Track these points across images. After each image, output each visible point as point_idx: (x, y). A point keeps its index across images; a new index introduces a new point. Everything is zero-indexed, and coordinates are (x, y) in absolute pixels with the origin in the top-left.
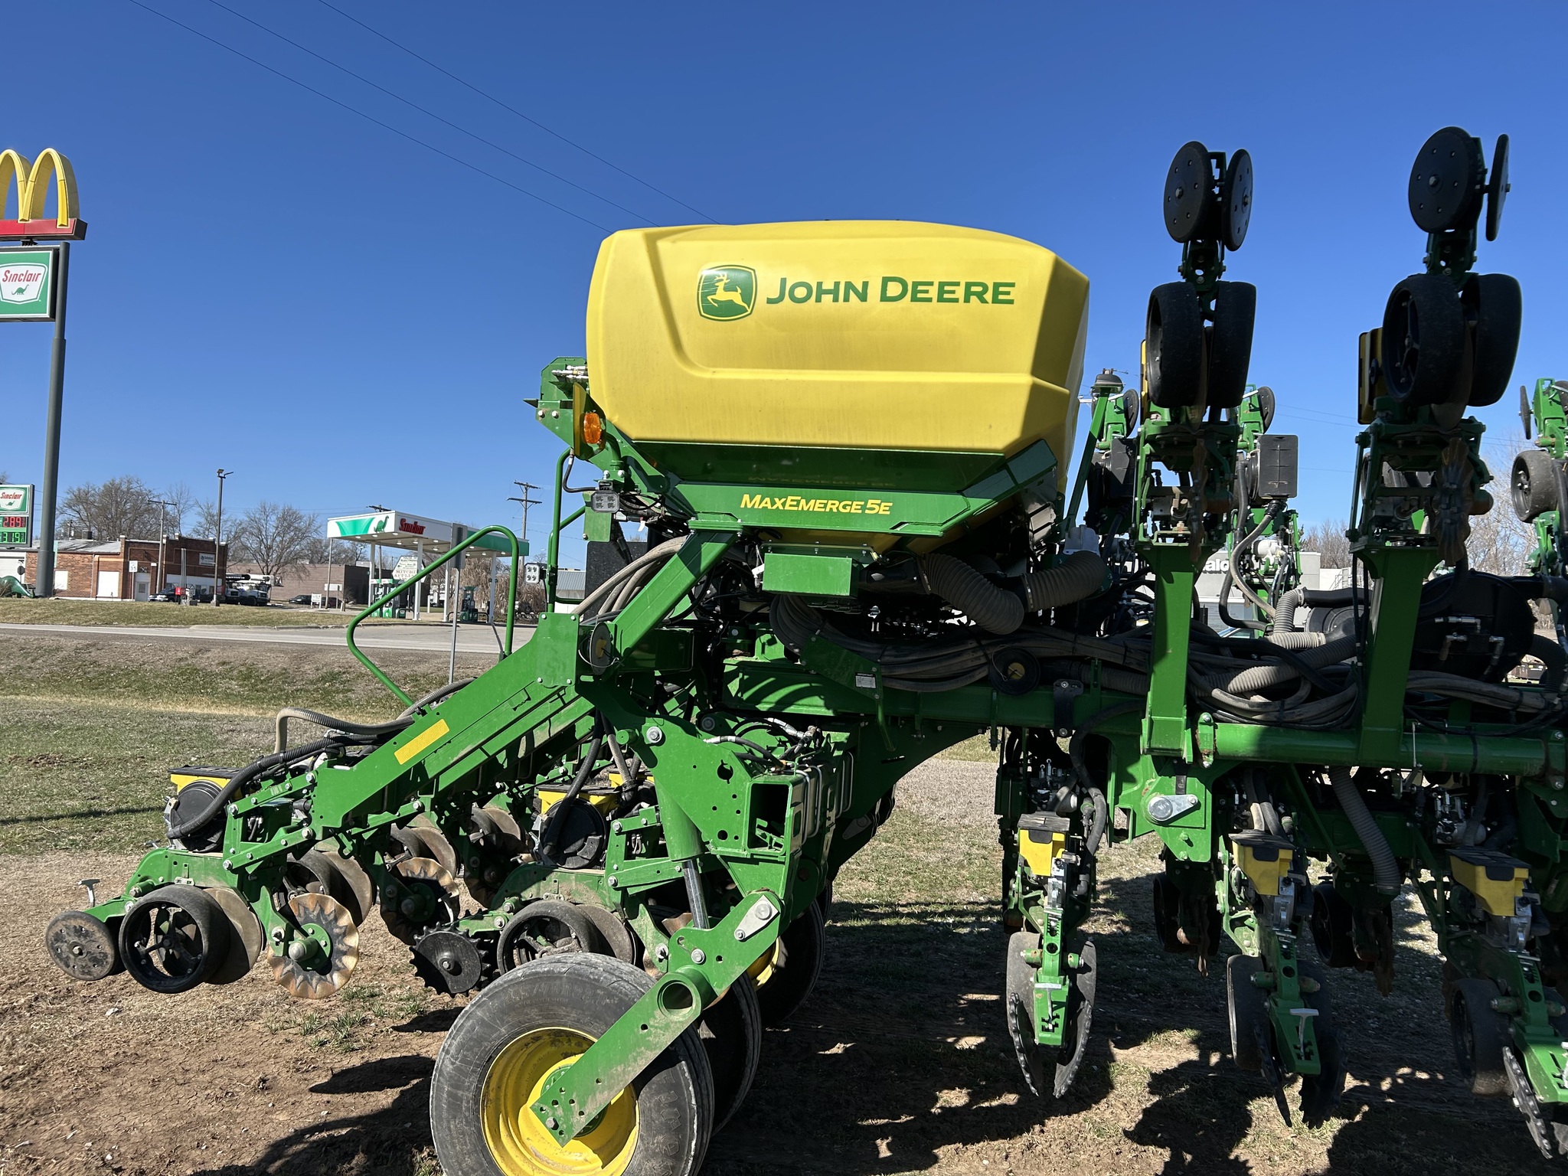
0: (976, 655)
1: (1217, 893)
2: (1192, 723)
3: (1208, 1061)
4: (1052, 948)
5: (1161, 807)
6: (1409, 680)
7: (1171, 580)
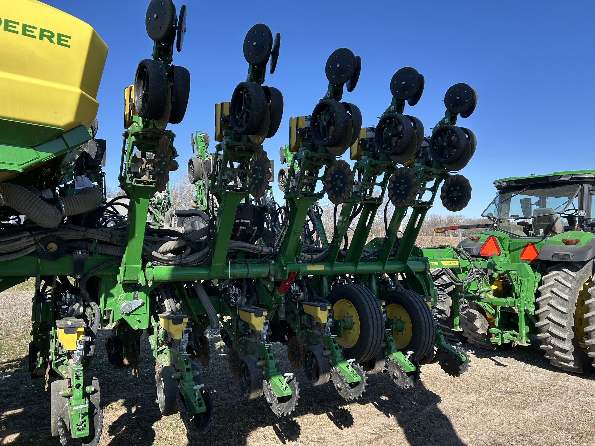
0: (29, 240)
1: (150, 341)
2: (144, 268)
3: (131, 412)
4: (78, 386)
5: (127, 307)
6: (230, 243)
7: (139, 202)
